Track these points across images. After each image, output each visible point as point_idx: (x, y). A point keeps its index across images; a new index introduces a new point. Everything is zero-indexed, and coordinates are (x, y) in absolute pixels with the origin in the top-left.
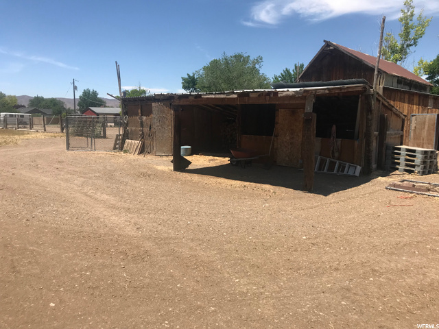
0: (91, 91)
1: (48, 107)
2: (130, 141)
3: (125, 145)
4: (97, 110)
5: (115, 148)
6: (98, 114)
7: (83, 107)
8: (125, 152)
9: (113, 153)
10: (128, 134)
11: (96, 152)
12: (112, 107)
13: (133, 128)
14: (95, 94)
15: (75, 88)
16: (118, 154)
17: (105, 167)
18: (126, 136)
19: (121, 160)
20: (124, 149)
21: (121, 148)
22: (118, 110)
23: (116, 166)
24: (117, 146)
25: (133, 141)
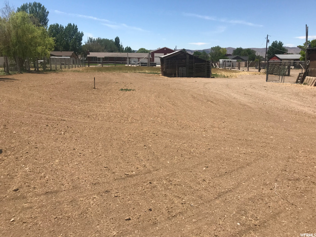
0: (278, 42)
1: (245, 55)
2: (309, 77)
3: (305, 80)
4: (280, 56)
5: (297, 82)
6: (281, 60)
7: (270, 54)
8: (305, 84)
9: (296, 84)
10: (308, 73)
11: (284, 83)
12: (292, 54)
13: (313, 69)
14: (281, 44)
15: (268, 41)
16: (299, 85)
17: (293, 91)
18: (306, 74)
19: (302, 88)
20: (304, 82)
21: (302, 82)
22: (299, 56)
23: (299, 91)
24: (299, 81)
25: (311, 77)
